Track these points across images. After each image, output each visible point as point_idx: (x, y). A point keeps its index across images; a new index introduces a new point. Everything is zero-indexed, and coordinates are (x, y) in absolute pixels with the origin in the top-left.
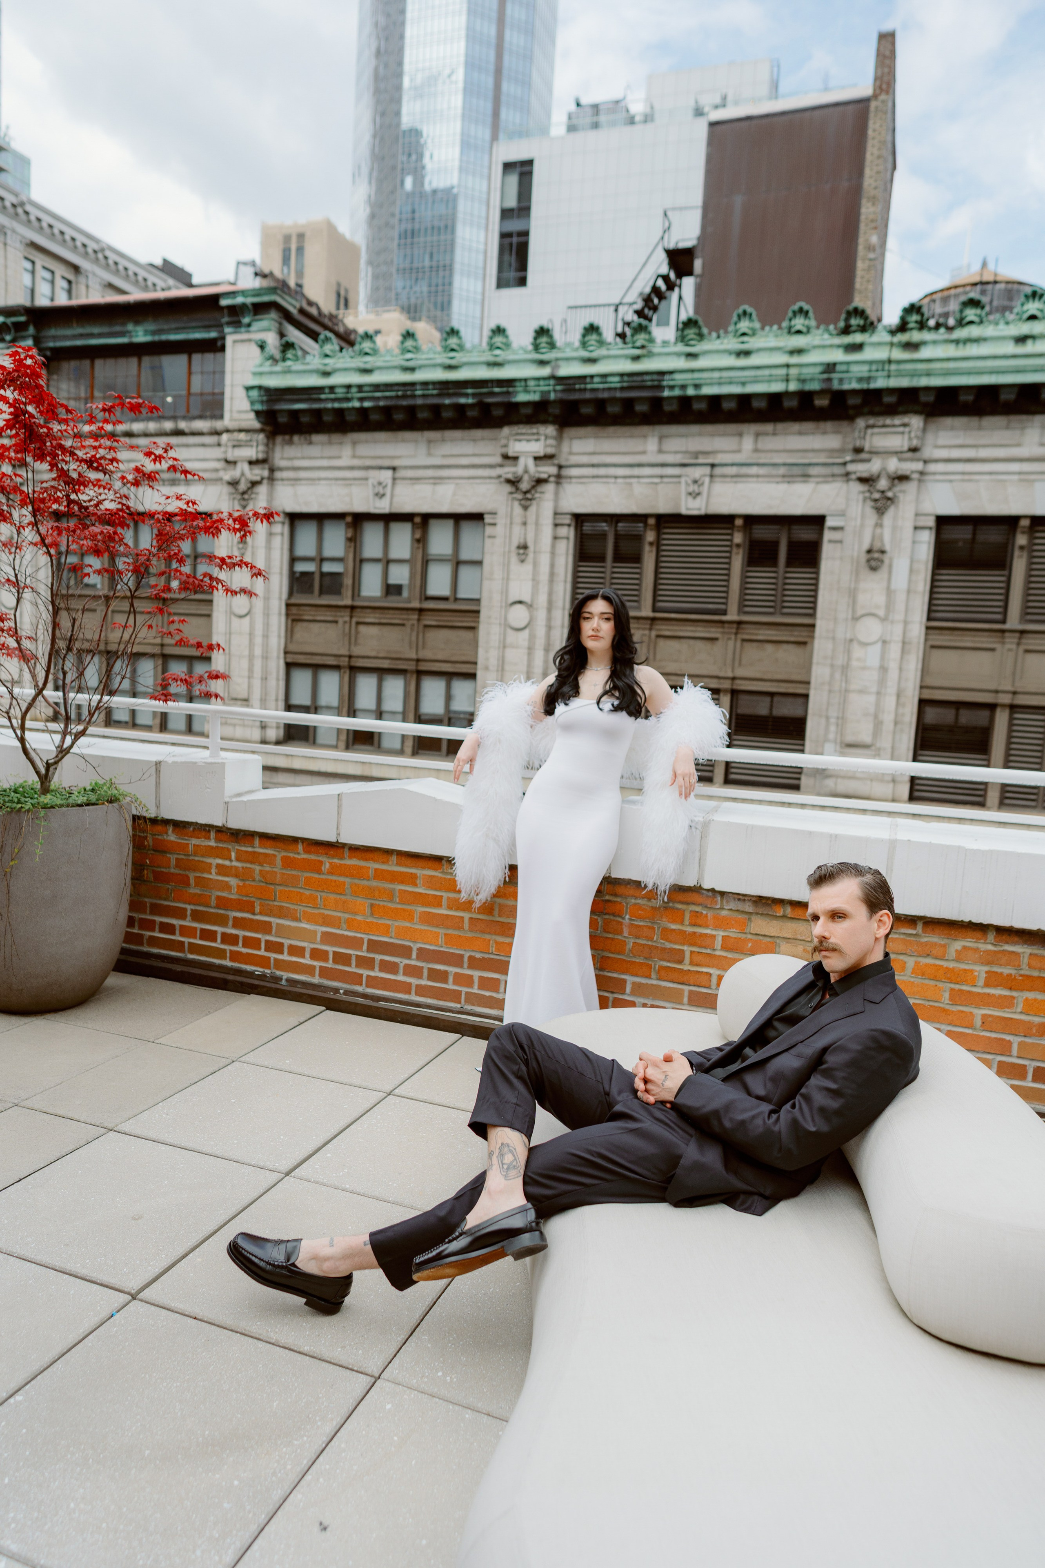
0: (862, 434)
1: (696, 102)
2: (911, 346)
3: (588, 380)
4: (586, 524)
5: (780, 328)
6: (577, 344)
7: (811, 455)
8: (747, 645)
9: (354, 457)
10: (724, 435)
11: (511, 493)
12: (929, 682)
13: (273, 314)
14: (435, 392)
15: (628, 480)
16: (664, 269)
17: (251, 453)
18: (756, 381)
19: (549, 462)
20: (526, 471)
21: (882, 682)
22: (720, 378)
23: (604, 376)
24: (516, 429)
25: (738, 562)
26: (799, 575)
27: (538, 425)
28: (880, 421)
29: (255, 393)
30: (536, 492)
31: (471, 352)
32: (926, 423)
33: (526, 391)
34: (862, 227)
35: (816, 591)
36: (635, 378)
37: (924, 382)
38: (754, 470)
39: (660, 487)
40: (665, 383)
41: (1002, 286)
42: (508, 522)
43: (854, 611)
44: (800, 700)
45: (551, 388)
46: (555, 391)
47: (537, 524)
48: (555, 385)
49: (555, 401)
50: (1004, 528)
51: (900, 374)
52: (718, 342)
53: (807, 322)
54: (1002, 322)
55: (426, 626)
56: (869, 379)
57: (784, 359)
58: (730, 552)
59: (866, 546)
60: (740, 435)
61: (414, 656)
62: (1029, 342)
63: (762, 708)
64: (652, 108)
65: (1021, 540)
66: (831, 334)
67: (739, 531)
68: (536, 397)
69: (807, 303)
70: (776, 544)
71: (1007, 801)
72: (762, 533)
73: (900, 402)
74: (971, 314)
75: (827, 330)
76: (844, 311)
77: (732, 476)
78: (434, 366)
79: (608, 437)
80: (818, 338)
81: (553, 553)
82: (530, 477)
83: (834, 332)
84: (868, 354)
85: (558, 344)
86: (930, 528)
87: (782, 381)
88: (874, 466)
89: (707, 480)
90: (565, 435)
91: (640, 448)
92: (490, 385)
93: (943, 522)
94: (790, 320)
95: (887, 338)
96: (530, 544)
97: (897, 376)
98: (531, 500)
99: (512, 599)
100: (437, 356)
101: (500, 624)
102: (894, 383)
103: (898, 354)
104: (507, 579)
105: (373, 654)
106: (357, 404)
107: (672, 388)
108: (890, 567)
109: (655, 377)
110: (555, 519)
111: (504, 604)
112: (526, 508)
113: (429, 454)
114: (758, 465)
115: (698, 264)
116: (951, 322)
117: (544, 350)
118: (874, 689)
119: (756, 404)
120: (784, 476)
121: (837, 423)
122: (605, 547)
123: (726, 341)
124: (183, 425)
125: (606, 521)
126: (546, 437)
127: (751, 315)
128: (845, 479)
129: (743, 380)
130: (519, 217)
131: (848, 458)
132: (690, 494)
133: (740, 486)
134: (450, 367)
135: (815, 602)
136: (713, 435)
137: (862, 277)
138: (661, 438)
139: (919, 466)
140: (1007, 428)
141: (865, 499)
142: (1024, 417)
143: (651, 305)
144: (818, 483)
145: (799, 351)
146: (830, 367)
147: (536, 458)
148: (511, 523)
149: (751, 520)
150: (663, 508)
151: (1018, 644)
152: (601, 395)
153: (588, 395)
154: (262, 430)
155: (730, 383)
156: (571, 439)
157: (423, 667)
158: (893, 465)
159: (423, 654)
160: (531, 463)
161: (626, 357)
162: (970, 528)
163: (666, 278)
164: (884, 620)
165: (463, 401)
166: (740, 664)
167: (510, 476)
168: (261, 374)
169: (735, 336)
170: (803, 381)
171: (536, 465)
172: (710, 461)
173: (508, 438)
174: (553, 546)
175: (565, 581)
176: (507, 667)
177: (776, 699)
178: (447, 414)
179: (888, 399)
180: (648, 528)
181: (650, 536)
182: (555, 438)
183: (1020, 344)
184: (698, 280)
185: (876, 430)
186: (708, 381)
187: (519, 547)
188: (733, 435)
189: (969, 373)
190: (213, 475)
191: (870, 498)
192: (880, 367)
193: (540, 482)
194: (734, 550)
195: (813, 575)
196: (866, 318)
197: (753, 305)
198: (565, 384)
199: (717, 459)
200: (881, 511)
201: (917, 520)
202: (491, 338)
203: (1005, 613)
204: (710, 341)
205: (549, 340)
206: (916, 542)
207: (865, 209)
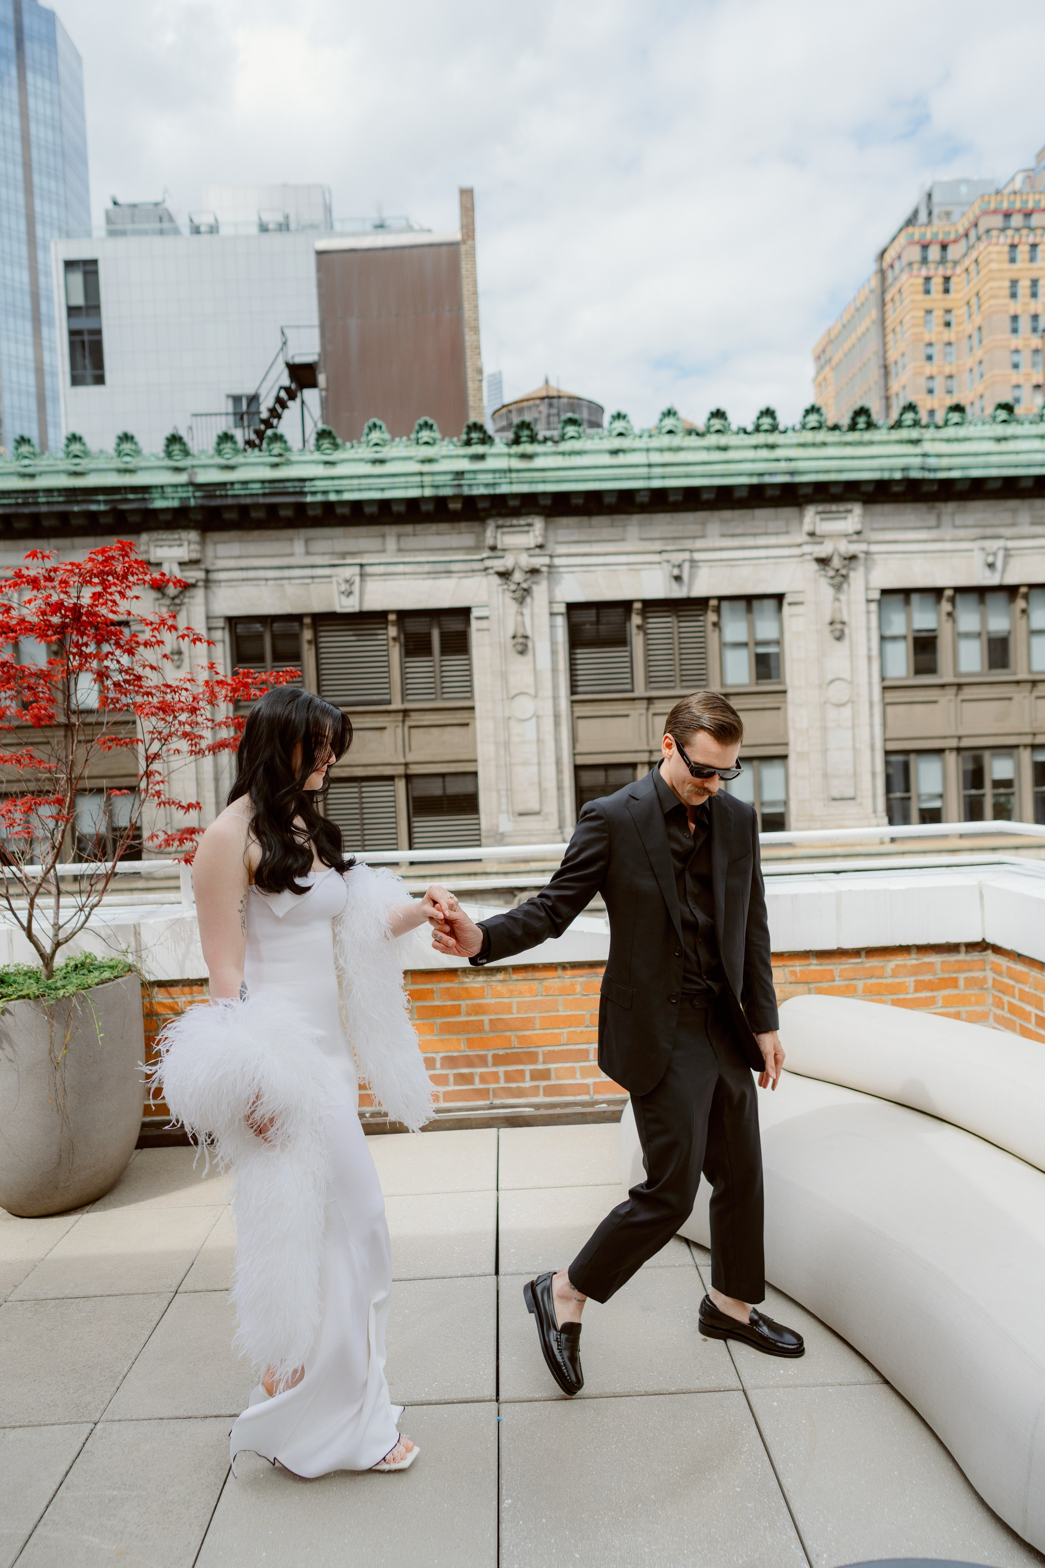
0: (494, 534)
1: (260, 219)
2: (524, 456)
3: (229, 487)
4: (240, 625)
5: (409, 439)
6: (212, 450)
7: (449, 552)
8: (413, 731)
10: (367, 536)
11: (158, 599)
12: (579, 749)
14: (61, 499)
15: (279, 582)
16: (286, 381)
18: (393, 487)
19: (195, 567)
20: (171, 576)
22: (360, 484)
23: (245, 483)
24: (155, 535)
25: (395, 652)
26: (454, 662)
27: (179, 531)
28: (508, 521)
30: (184, 597)
31: (97, 458)
32: (547, 523)
33: (164, 498)
34: (469, 353)
35: (471, 676)
36: (277, 485)
37: (541, 488)
38: (400, 568)
39: (312, 587)
40: (306, 489)
41: (565, 400)
43: (508, 692)
44: (469, 779)
45: (190, 494)
46: (195, 497)
48: (194, 492)
49: (195, 508)
50: (620, 610)
51: (520, 481)
52: (352, 451)
53: (433, 434)
54: (596, 437)
56: (494, 484)
57: (416, 467)
58: (387, 645)
59: (511, 633)
60: (383, 536)
62: (621, 455)
63: (435, 789)
64: (216, 220)
65: (636, 620)
66: (456, 446)
67: (393, 625)
68: (175, 504)
69: (432, 417)
70: (429, 635)
72: (416, 627)
73: (523, 505)
74: (571, 430)
75: (451, 442)
76: (465, 425)
77: (381, 575)
78: (58, 472)
79: (253, 541)
80: (444, 449)
81: (210, 660)
82: (177, 581)
83: (459, 444)
84: (490, 463)
85: (191, 452)
86: (562, 614)
87: (418, 487)
88: (507, 562)
89: (357, 579)
90: (208, 540)
91: (288, 550)
92: (123, 491)
93: (572, 608)
94: (418, 432)
95: (505, 450)
96: (185, 649)
97: (518, 483)
98: (180, 605)
100: (59, 462)
102: (517, 489)
103: (516, 464)
107: (314, 493)
108: (534, 649)
109: (296, 484)
110: (207, 623)
114: (404, 563)
115: (322, 379)
116: (556, 438)
117: (178, 458)
118: (535, 760)
119: (395, 508)
120: (428, 573)
121: (468, 524)
122: (262, 647)
123: (360, 450)
125: (260, 622)
126: (189, 543)
127: (381, 427)
128: (484, 573)
129: (382, 486)
130: (87, 315)
131: (485, 555)
132: (343, 593)
133: (389, 584)
135: (471, 686)
136: (357, 537)
137: (475, 396)
138: (307, 541)
139: (546, 560)
140: (612, 526)
141: (504, 590)
143: (275, 414)
144: (460, 578)
145: (430, 461)
146: (460, 474)
147: (181, 564)
149: (403, 615)
150: (317, 607)
151: (648, 709)
152: (243, 501)
153: (230, 501)
155: (370, 489)
156: (215, 543)
158: (526, 561)
160: (176, 569)
161: (264, 464)
162: (593, 612)
163: (287, 390)
164: (536, 696)
165: (94, 507)
166: (410, 749)
169: (368, 446)
170: (437, 487)
171: (182, 571)
172: (358, 561)
173: (148, 544)
174: (210, 650)
177: (448, 779)
178: (75, 522)
179: (512, 503)
180: (305, 627)
181: (308, 635)
182: (199, 543)
183: (614, 456)
184: (324, 393)
185: (505, 530)
186: (348, 488)
187: (172, 653)
188: (376, 536)
189: (578, 480)
191: (508, 590)
192: (503, 475)
193: (186, 587)
194: (391, 643)
195: (466, 662)
196: (485, 432)
197: (380, 418)
198: (205, 491)
199: (364, 561)
200: (521, 601)
201: (551, 608)
202: (119, 445)
203: (632, 683)
204: (345, 450)
205: (182, 448)
206: (552, 627)
207: (469, 337)
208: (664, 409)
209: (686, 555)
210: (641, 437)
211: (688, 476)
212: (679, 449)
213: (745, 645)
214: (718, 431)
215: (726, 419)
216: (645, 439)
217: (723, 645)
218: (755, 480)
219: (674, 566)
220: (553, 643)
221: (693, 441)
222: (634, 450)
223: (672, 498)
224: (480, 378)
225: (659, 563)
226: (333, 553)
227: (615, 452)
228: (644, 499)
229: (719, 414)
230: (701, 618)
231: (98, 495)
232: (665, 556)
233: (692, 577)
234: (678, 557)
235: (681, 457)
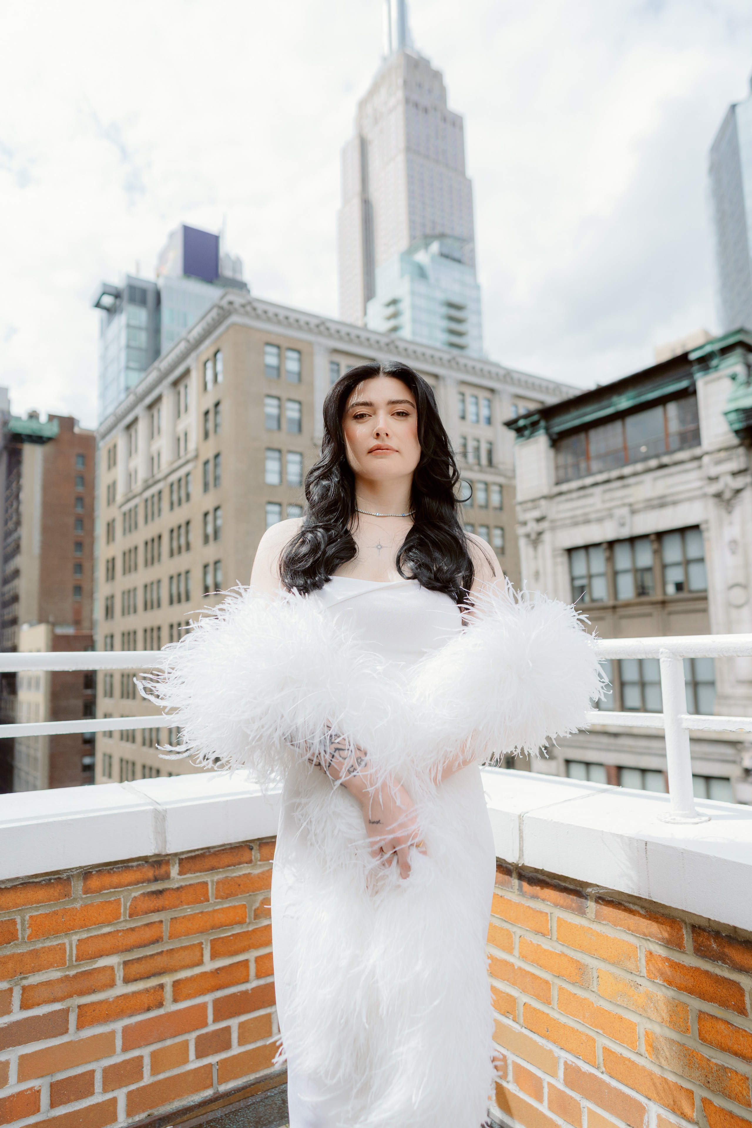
13: (739, 352)
17: (734, 465)
29: (733, 416)
124: (665, 460)
154: (741, 445)
168: (735, 399)
190: (698, 493)
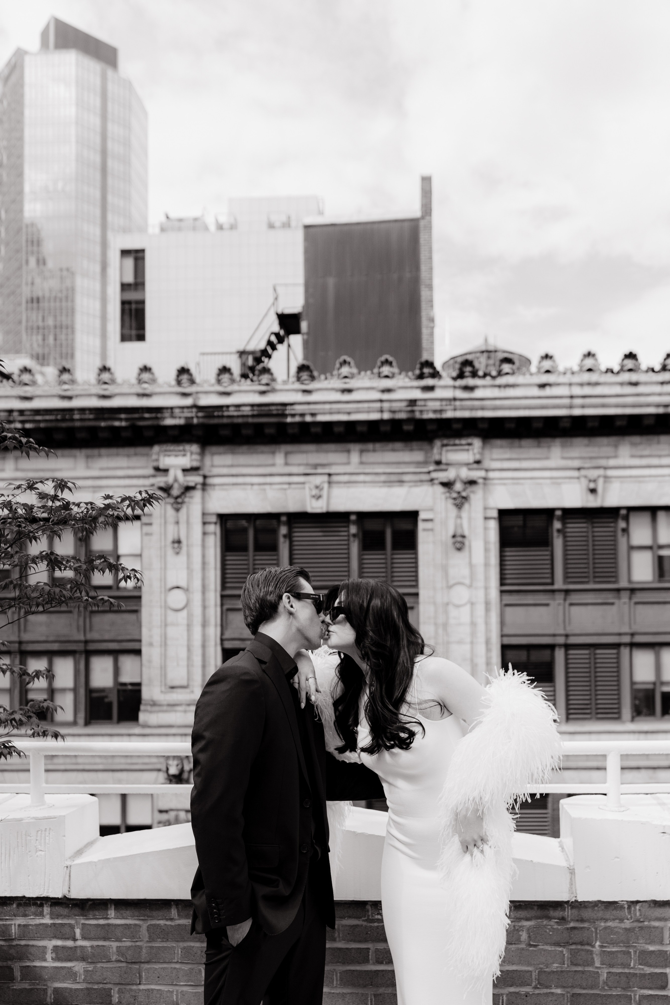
0: (440, 451)
2: (467, 388)
3: (224, 409)
4: (229, 521)
5: (372, 373)
6: (213, 380)
7: (402, 466)
9: (17, 469)
10: (336, 451)
11: (164, 497)
12: (507, 631)
14: (91, 416)
15: (262, 487)
16: (276, 328)
18: (358, 412)
19: (195, 473)
20: (176, 480)
21: (473, 634)
22: (331, 409)
23: (238, 406)
24: (165, 447)
25: (354, 546)
26: (403, 555)
27: (184, 444)
28: (452, 442)
30: (185, 497)
31: (122, 385)
32: (483, 443)
33: (173, 417)
34: (423, 304)
35: (416, 567)
36: (263, 408)
37: (480, 414)
38: (361, 478)
39: (289, 491)
40: (287, 412)
42: (163, 521)
43: (447, 581)
45: (193, 415)
46: (197, 417)
47: (188, 522)
48: (197, 412)
49: (197, 425)
50: (544, 516)
51: (463, 409)
52: (326, 382)
53: (392, 370)
54: (527, 374)
55: (92, 612)
56: (441, 411)
57: (377, 396)
58: (348, 540)
59: (451, 533)
60: (349, 451)
61: (82, 638)
62: (547, 388)
65: (557, 525)
66: (410, 378)
67: (354, 524)
68: (182, 422)
69: (392, 356)
70: (383, 533)
71: (571, 716)
72: (371, 525)
73: (465, 428)
74: (506, 368)
75: (407, 376)
76: (418, 362)
77: (344, 483)
78: (90, 395)
79: (243, 453)
80: (401, 381)
81: (204, 546)
82: (180, 485)
83: (413, 377)
84: (438, 393)
85: (196, 381)
86: (494, 518)
87: (378, 411)
88: (450, 474)
89: (326, 486)
90: (207, 451)
91: (270, 462)
92: (140, 411)
93: (503, 514)
94: (380, 368)
95: (451, 382)
96: (183, 539)
97: (460, 410)
98: (182, 503)
99: (170, 585)
100: (92, 387)
101: (161, 607)
102: (459, 414)
103: (460, 394)
104: (165, 569)
105: (43, 638)
106: (19, 426)
107: (293, 415)
108: (470, 547)
109: (279, 407)
110: (203, 518)
111: (163, 589)
112: (177, 510)
113: (88, 467)
114: (364, 473)
115: (304, 326)
116: (494, 373)
117: (186, 385)
118: (468, 640)
119: (359, 428)
120: (385, 482)
121: (419, 443)
122: (247, 540)
123: (332, 381)
125: (246, 519)
126: (192, 453)
127: (349, 363)
128: (430, 483)
129: (348, 411)
131: (431, 468)
132: (314, 496)
133: (352, 490)
134: (104, 397)
135: (417, 576)
136: (327, 451)
138: (287, 454)
139: (482, 474)
140: (539, 446)
141: (447, 498)
142: (548, 440)
144: (411, 487)
145: (389, 391)
146: (413, 402)
147: (184, 470)
148: (165, 523)
149: (362, 516)
150: (293, 507)
151: (565, 600)
152: (236, 421)
153: (225, 421)
155: (339, 413)
156: (213, 454)
157: (92, 647)
158: (465, 473)
159: (89, 636)
160: (180, 474)
161: (255, 392)
162: (521, 517)
164: (470, 586)
165: (117, 424)
167: (162, 485)
169: (338, 378)
170: (394, 412)
171: (185, 476)
172: (327, 471)
173: (158, 454)
174: (203, 541)
175: (216, 569)
176: (169, 642)
178: (101, 435)
179: (456, 426)
180: (281, 524)
181: (283, 530)
182: (199, 454)
183: (541, 388)
184: (305, 337)
185: (449, 448)
186: (321, 411)
187: (174, 542)
188: (342, 451)
189: (510, 408)
191: (450, 497)
192: (448, 403)
193: (188, 489)
194: (352, 539)
195: (413, 556)
196: (434, 368)
197: (350, 356)
198: (206, 412)
199: (333, 470)
200: (459, 506)
201: (485, 513)
202: (139, 375)
203: (552, 577)
204: (320, 381)
205: (189, 377)
206: (486, 529)
207: (424, 293)
208: (586, 352)
209: (601, 472)
210: (565, 373)
211: (603, 406)
212: (597, 384)
213: (650, 548)
214: (630, 370)
215: (637, 360)
216: (569, 375)
217: (631, 548)
218: (661, 411)
219: (590, 481)
220: (486, 542)
221: (610, 378)
222: (558, 384)
223: (590, 424)
224: (431, 325)
225: (578, 478)
226: (307, 465)
227: (543, 386)
228: (567, 424)
229: (631, 356)
230: (612, 525)
231: (120, 413)
232: (583, 472)
233: (604, 490)
234: (594, 474)
235: (598, 390)
